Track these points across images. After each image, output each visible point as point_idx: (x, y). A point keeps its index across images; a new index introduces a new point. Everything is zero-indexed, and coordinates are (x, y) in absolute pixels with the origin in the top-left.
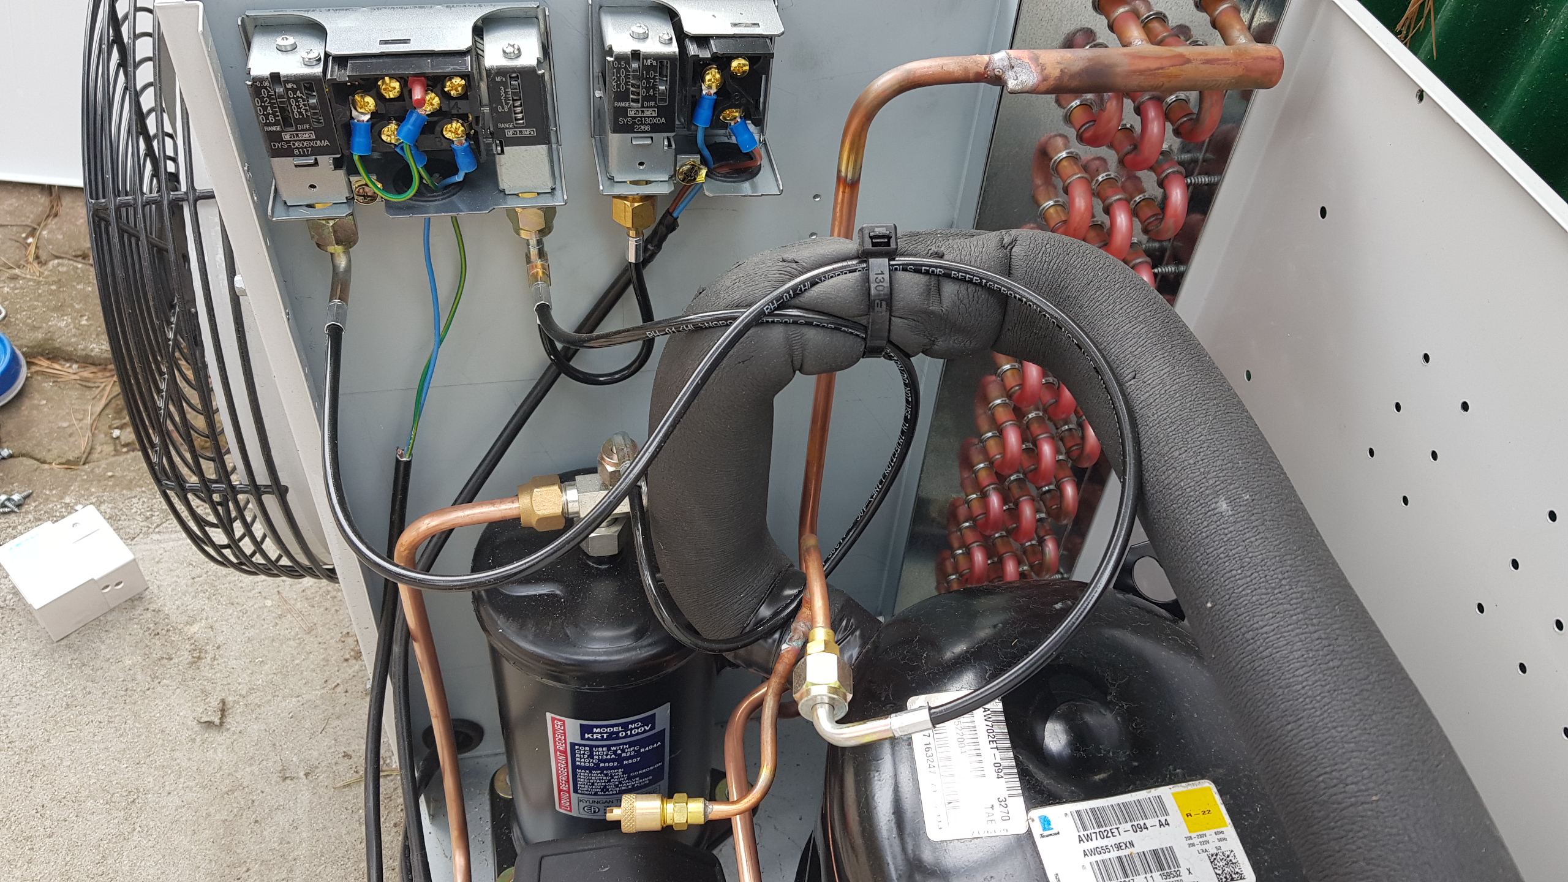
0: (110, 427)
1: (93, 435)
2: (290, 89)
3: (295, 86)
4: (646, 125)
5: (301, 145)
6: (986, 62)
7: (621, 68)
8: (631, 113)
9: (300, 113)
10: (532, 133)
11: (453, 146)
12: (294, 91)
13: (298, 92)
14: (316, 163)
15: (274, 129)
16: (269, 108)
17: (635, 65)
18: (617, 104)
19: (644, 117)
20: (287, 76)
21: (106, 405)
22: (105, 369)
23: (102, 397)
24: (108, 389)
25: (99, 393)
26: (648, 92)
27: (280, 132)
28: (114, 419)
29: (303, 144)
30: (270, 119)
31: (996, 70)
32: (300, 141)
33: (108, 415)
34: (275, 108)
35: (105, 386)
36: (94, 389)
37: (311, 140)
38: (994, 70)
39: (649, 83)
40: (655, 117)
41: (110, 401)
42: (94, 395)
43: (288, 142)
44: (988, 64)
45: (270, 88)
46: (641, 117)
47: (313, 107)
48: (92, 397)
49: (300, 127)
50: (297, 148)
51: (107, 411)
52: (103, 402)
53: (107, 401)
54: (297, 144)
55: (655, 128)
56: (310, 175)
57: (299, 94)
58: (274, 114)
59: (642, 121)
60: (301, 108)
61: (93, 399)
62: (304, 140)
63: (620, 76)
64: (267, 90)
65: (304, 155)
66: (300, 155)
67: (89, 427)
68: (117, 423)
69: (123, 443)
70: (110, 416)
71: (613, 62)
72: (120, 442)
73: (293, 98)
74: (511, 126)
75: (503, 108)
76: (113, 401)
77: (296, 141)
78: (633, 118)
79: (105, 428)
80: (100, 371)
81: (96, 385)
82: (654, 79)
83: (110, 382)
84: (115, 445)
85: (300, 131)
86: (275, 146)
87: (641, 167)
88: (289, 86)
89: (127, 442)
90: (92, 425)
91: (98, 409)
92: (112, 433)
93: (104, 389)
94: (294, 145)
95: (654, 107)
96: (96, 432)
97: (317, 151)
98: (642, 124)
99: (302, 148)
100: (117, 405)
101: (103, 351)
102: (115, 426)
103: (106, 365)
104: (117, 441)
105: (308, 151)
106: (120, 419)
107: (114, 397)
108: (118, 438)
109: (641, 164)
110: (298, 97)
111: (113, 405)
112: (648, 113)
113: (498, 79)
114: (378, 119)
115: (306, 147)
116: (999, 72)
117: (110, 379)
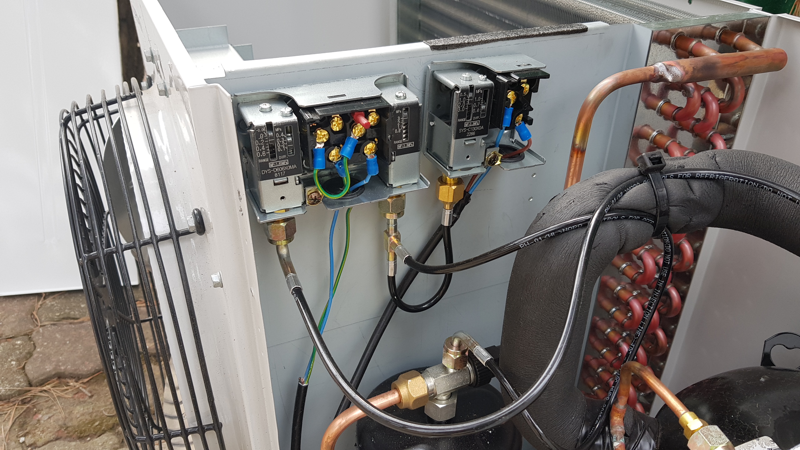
0: (18, 437)
1: (8, 444)
2: (277, 132)
3: (281, 130)
4: (473, 131)
5: (279, 170)
6: (653, 69)
7: (464, 97)
8: (466, 125)
9: (282, 148)
10: (412, 145)
11: (367, 159)
12: (280, 132)
13: (282, 133)
14: (287, 182)
15: (265, 161)
16: (263, 146)
17: (470, 95)
18: (460, 120)
19: (473, 127)
20: (276, 124)
21: (13, 424)
22: (9, 402)
23: (10, 419)
24: (13, 413)
25: (7, 417)
26: (476, 110)
27: (268, 162)
28: (19, 431)
29: (281, 169)
30: (263, 154)
31: (659, 72)
32: (279, 167)
33: (15, 429)
34: (267, 146)
35: (11, 412)
36: (3, 415)
37: (286, 166)
38: (658, 72)
39: (477, 104)
40: (478, 126)
41: (15, 421)
42: (4, 419)
43: (272, 169)
44: (655, 69)
45: (265, 132)
46: (471, 127)
47: (289, 143)
48: (3, 420)
49: (280, 157)
50: (277, 172)
51: (14, 427)
52: (10, 423)
53: (13, 421)
54: (277, 170)
55: (478, 133)
56: (282, 190)
57: (282, 135)
58: (266, 151)
59: (470, 129)
60: (282, 145)
61: (4, 421)
62: (282, 166)
63: (463, 102)
64: (264, 134)
65: (281, 177)
66: (278, 177)
67: (4, 439)
68: (21, 433)
69: (27, 445)
70: (17, 430)
71: (460, 93)
72: (26, 445)
73: (279, 138)
74: (401, 142)
75: (398, 131)
76: (17, 420)
77: (276, 167)
78: (467, 128)
79: (14, 438)
80: (6, 403)
81: (5, 412)
82: (480, 101)
83: (13, 409)
84: (22, 447)
85: (280, 160)
86: (263, 172)
87: (468, 159)
88: (277, 130)
89: (30, 443)
90: (6, 438)
91: (8, 427)
92: (19, 440)
93: (10, 414)
94: (275, 170)
95: (479, 119)
96: (9, 441)
97: (289, 173)
98: (471, 131)
99: (280, 172)
100: (20, 422)
101: (7, 390)
102: (21, 435)
103: (9, 399)
104: (23, 445)
105: (283, 173)
106: (23, 430)
107: (18, 418)
108: (24, 442)
109: (468, 157)
110: (282, 137)
111: (17, 423)
112: (475, 124)
113: (397, 112)
114: (328, 145)
115: (282, 171)
116: (661, 73)
117: (13, 407)
